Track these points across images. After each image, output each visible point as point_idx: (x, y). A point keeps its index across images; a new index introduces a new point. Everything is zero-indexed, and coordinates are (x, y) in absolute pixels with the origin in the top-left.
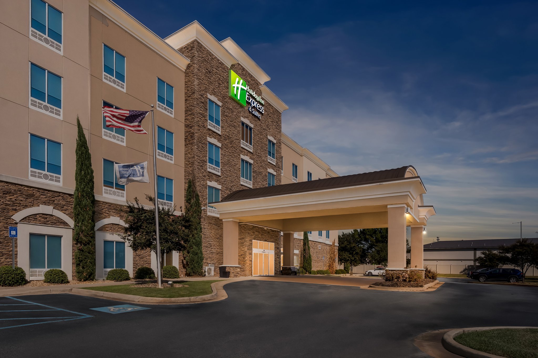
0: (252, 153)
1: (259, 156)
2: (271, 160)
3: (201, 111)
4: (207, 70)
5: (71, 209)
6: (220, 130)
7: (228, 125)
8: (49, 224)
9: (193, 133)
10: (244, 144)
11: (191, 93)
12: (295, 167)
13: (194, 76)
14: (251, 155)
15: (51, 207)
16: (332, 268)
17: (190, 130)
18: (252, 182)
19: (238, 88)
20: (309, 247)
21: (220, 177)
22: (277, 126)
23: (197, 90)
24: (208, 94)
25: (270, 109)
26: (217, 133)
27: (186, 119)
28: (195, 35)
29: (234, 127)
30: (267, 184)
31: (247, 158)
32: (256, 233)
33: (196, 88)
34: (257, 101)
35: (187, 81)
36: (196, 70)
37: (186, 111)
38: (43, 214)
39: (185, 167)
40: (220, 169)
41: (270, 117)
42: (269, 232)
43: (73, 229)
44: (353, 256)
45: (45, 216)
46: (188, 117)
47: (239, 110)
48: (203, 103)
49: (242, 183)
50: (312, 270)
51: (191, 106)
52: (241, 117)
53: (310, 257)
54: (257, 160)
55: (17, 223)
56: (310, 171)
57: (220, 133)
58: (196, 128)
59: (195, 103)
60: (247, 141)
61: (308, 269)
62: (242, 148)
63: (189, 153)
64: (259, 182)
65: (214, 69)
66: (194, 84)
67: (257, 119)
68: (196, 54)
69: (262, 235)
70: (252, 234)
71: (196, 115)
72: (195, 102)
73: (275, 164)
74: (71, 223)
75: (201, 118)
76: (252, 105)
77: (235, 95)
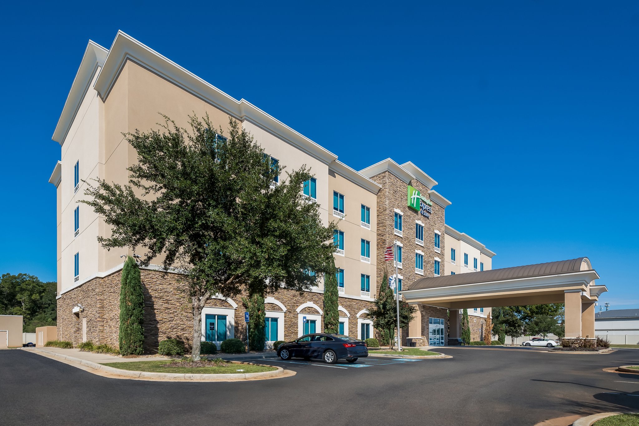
0: (423, 247)
1: (428, 248)
2: (438, 250)
3: (390, 223)
4: (394, 191)
5: (321, 303)
6: (402, 234)
7: (407, 229)
8: (311, 313)
9: (385, 240)
10: (418, 241)
11: (383, 211)
12: (453, 251)
13: (386, 197)
14: (422, 248)
15: (312, 303)
16: (487, 339)
17: (382, 237)
18: (423, 270)
19: (414, 199)
20: (468, 321)
21: (402, 269)
22: (441, 220)
23: (388, 208)
24: (395, 209)
25: (436, 207)
26: (400, 237)
27: (377, 230)
28: (387, 168)
29: (411, 229)
30: (434, 270)
31: (419, 252)
32: (432, 312)
33: (387, 207)
34: (427, 204)
35: (379, 201)
36: (387, 193)
37: (378, 224)
38: (309, 307)
39: (377, 265)
40: (402, 263)
41: (436, 214)
42: (440, 311)
43: (322, 316)
44: (515, 328)
45: (309, 308)
46: (380, 228)
47: (414, 215)
48: (391, 216)
49: (416, 272)
50: (471, 341)
51: (383, 220)
52: (416, 220)
53: (469, 330)
54: (427, 252)
55: (298, 314)
56: (467, 253)
57: (401, 236)
58: (388, 236)
59: (387, 218)
60: (419, 239)
61: (467, 340)
62: (416, 244)
63: (381, 255)
64: (428, 269)
65: (398, 189)
66: (386, 204)
67: (426, 219)
68: (387, 181)
69: (435, 313)
70: (429, 312)
71: (387, 226)
72: (386, 216)
73: (439, 253)
74: (321, 312)
75: (391, 228)
76: (424, 208)
77: (413, 204)
